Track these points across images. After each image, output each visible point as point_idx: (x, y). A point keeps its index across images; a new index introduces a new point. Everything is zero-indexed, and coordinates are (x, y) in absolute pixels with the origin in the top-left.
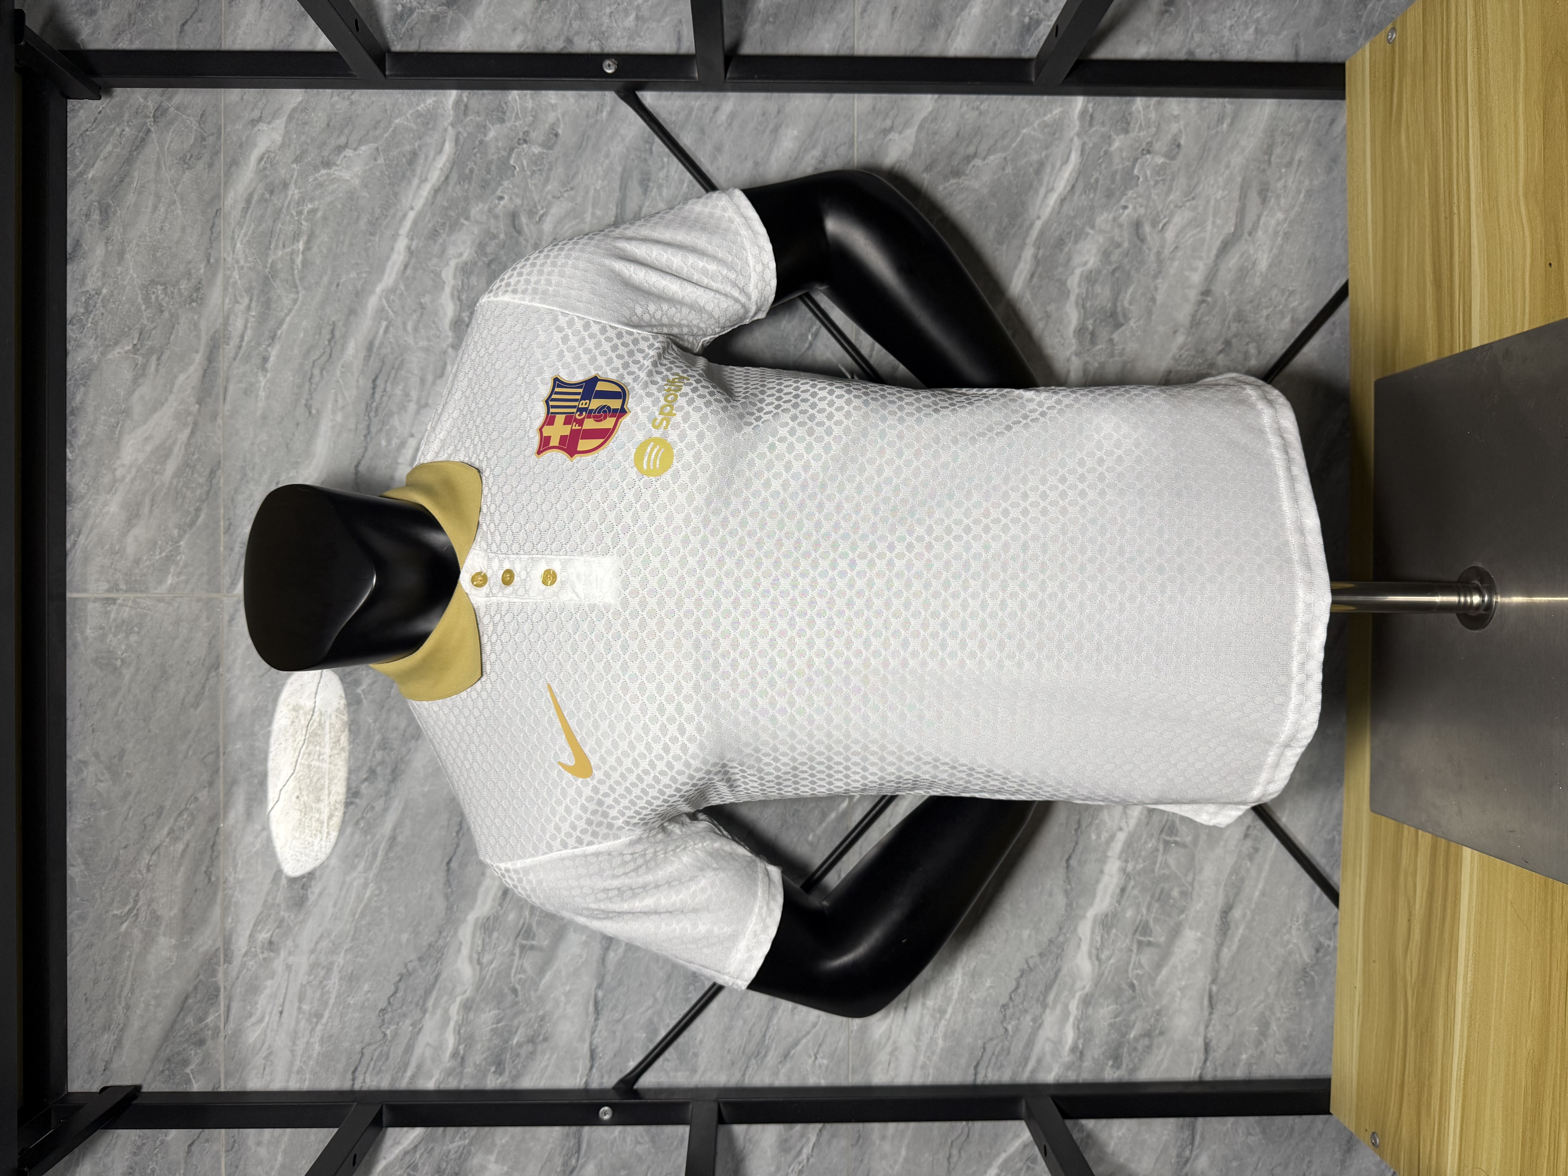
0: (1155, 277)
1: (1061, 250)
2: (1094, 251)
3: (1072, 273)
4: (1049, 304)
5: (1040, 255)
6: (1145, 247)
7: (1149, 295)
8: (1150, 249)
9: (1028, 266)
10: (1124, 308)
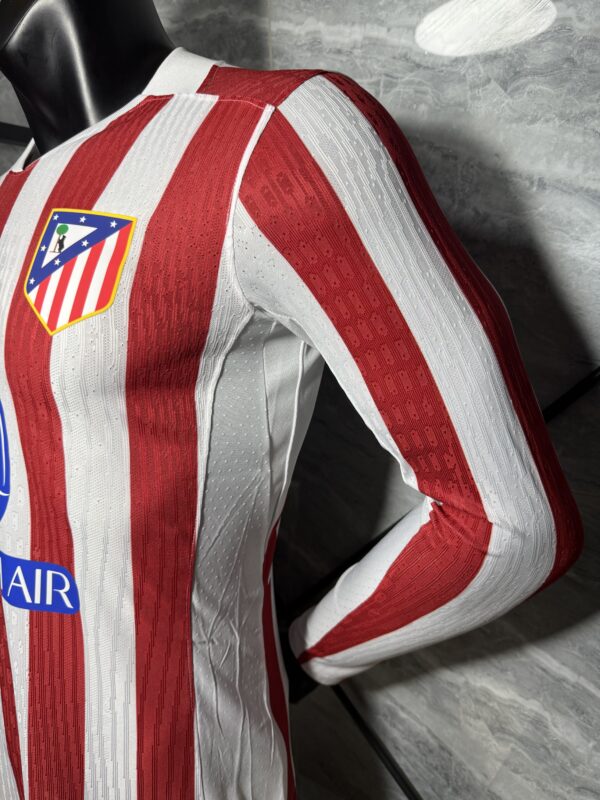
0: (539, 784)
1: (572, 708)
2: (568, 738)
3: (546, 710)
4: (515, 676)
5: (565, 684)
6: (572, 789)
7: (520, 770)
8: (569, 792)
9: (554, 669)
10: (510, 741)
